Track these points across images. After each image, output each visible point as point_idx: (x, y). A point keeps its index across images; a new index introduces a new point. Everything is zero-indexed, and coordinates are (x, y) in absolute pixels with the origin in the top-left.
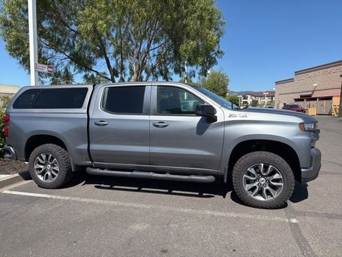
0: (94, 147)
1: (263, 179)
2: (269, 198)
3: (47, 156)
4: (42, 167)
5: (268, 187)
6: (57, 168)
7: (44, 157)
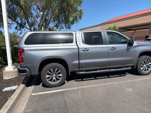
0: (82, 61)
1: (145, 65)
2: (148, 71)
3: (54, 70)
4: (50, 76)
5: (147, 68)
6: (60, 75)
7: (52, 70)
